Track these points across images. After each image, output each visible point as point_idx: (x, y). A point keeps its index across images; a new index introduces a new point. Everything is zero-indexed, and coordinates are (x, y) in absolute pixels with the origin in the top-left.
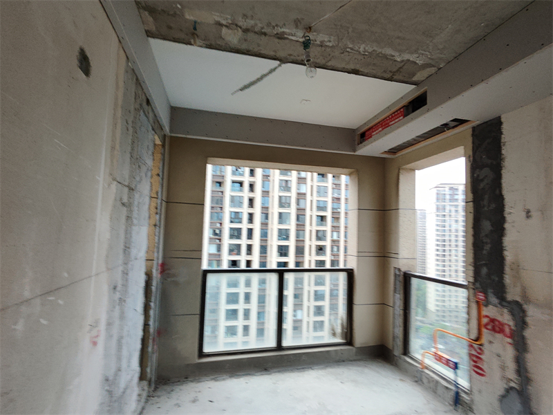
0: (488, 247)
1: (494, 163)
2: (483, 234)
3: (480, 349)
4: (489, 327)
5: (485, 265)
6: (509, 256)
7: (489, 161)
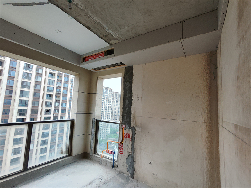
0: (127, 109)
1: (131, 81)
2: (126, 105)
3: (122, 145)
4: (126, 136)
5: (126, 115)
6: (133, 112)
7: (129, 80)
